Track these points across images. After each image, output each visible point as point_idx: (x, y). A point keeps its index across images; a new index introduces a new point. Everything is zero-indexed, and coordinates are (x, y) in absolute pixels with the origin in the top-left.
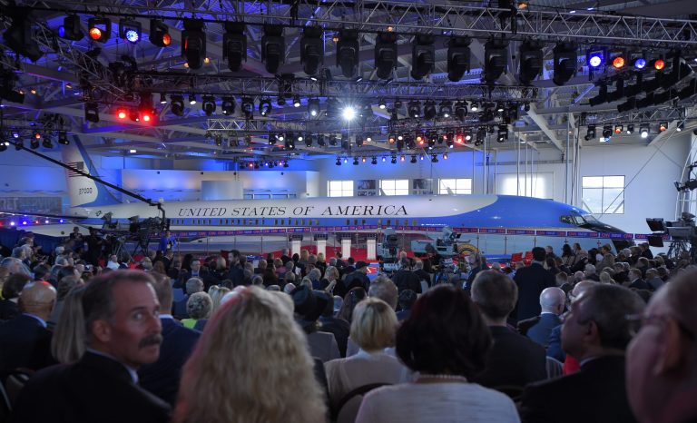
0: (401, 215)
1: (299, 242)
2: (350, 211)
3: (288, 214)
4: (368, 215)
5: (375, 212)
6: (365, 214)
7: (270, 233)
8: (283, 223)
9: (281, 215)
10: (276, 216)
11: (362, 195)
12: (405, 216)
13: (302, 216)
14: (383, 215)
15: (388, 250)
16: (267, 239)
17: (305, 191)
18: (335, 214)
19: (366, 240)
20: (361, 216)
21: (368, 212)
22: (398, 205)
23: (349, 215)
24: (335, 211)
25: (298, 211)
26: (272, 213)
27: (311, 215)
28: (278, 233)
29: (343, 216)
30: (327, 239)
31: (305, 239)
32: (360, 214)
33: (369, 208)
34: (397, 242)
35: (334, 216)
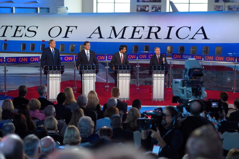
0: (199, 39)
1: (59, 75)
2: (129, 33)
3: (41, 36)
4: (153, 40)
5: (163, 34)
6: (149, 38)
7: (18, 62)
8: (33, 48)
9: (30, 38)
10: (24, 39)
11: (143, 10)
12: (206, 41)
13: (61, 39)
14: (174, 39)
15: (190, 89)
16: (13, 70)
17: (63, 5)
18: (107, 36)
19: (151, 74)
20: (143, 41)
21: (152, 36)
22: (196, 25)
23: (127, 39)
24: (106, 32)
25: (55, 32)
26: (18, 34)
27: (73, 37)
28: (28, 62)
29: (118, 40)
30: (97, 72)
31: (66, 71)
32: (142, 36)
33: (154, 30)
34: (202, 79)
35: (105, 40)
